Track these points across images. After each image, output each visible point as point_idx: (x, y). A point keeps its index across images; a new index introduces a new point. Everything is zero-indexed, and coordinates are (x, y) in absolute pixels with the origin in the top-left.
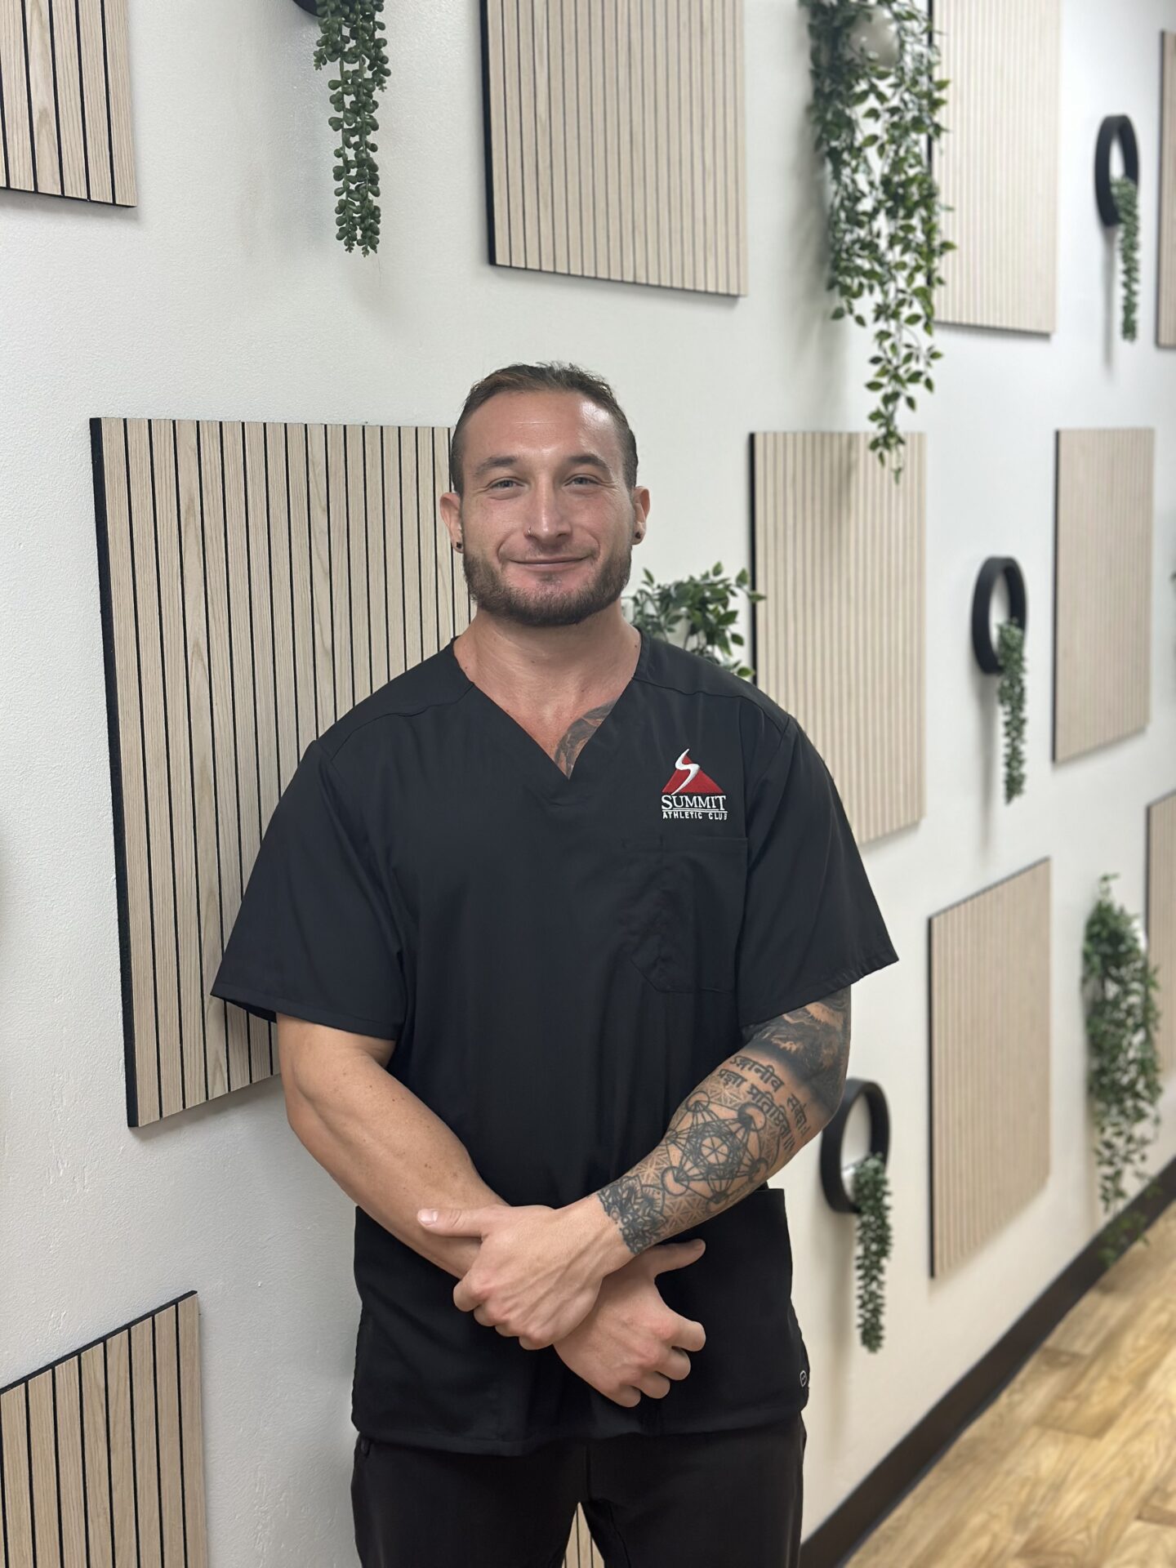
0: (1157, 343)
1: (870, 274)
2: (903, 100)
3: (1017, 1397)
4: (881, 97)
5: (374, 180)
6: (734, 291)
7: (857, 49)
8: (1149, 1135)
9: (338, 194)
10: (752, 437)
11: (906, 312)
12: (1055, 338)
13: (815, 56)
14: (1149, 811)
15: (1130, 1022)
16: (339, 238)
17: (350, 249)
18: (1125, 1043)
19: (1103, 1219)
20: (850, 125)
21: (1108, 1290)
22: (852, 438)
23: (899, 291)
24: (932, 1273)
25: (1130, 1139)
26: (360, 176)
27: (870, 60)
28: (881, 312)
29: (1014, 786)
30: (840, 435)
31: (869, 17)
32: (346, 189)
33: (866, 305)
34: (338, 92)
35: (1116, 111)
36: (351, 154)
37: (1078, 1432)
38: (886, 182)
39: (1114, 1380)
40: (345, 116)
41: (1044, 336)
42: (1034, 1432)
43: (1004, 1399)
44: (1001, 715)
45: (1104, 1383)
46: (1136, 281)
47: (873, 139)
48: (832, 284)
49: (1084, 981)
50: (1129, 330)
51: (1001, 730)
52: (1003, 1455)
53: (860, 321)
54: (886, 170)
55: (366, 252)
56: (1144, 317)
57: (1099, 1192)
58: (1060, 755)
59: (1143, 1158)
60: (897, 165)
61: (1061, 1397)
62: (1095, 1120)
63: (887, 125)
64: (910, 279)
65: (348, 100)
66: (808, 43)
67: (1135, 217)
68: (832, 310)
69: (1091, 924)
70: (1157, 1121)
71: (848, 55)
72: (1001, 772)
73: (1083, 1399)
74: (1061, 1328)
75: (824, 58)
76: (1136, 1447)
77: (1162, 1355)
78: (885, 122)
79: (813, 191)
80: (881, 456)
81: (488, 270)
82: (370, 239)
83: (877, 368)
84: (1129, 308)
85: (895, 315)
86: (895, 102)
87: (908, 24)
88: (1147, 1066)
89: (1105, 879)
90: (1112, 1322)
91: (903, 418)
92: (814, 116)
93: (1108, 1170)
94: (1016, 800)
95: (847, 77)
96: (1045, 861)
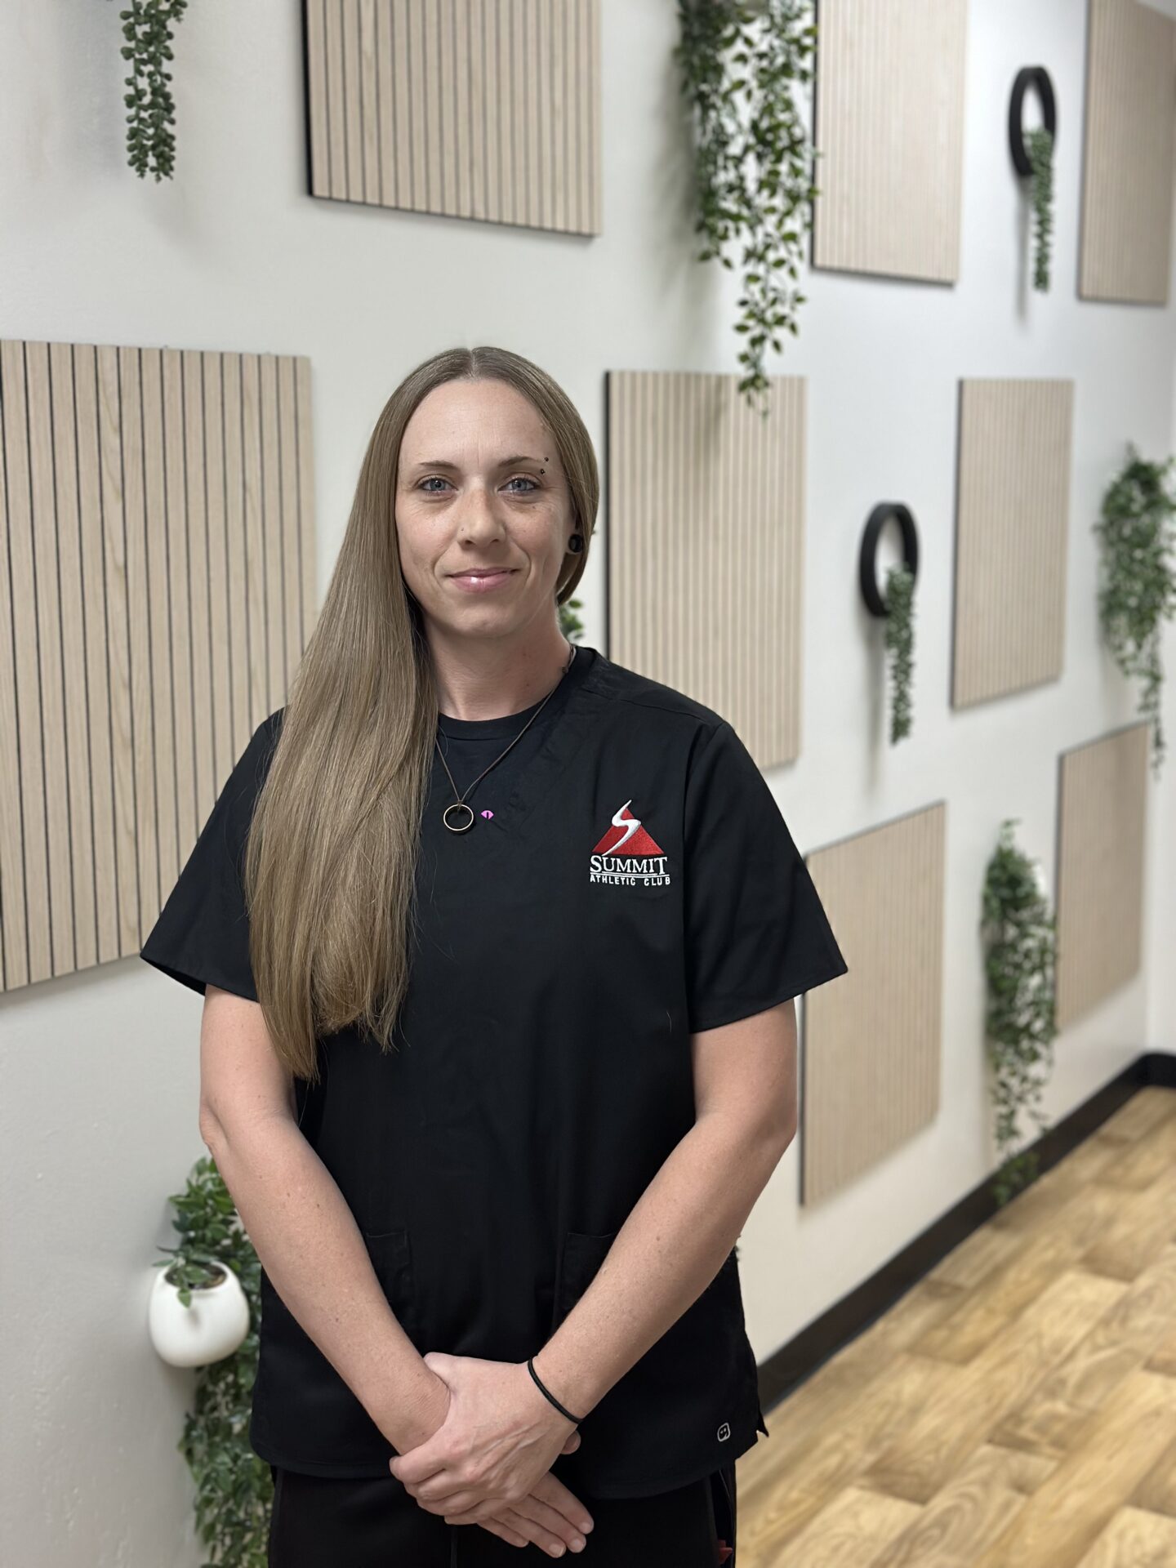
0: (1080, 296)
1: (736, 218)
2: (772, 48)
3: (893, 1325)
4: (748, 42)
5: (169, 108)
6: (585, 230)
8: (1043, 1076)
9: (130, 121)
10: (607, 377)
11: (772, 256)
12: (958, 287)
13: (683, 1)
14: (1061, 760)
15: (1027, 965)
16: (131, 164)
17: (142, 175)
18: (1020, 984)
19: (997, 1159)
20: (719, 70)
21: (1001, 1227)
22: (721, 381)
23: (768, 235)
24: (802, 1200)
25: (1024, 1079)
26: (152, 105)
28: (751, 255)
29: (900, 728)
30: (708, 377)
32: (137, 117)
33: (734, 248)
34: (130, 23)
35: (1032, 61)
36: (143, 83)
37: (947, 1359)
38: (755, 126)
39: (991, 1312)
40: (137, 45)
41: (947, 285)
42: (902, 1359)
43: (880, 1326)
44: (889, 658)
45: (980, 1314)
46: (1049, 232)
47: (741, 84)
49: (984, 923)
50: (1042, 280)
51: (888, 673)
52: (867, 1379)
53: (727, 263)
54: (756, 115)
55: (159, 179)
56: (1061, 266)
57: (993, 1130)
58: (959, 700)
60: (768, 110)
61: (933, 1327)
62: (993, 1062)
63: (755, 71)
64: (780, 223)
65: (141, 30)
67: (1047, 167)
68: (700, 252)
69: (992, 867)
70: (1050, 1063)
71: (717, 1)
72: (888, 714)
73: (956, 1329)
74: (948, 1262)
75: (693, 2)
76: (999, 1375)
77: (1043, 1288)
78: (753, 67)
79: (680, 132)
80: (749, 401)
81: (306, 200)
82: (165, 166)
83: (743, 311)
84: (1042, 259)
85: (761, 258)
86: (763, 47)
88: (1048, 1009)
89: (1008, 824)
90: (1000, 1257)
91: (769, 361)
92: (681, 60)
93: (1003, 1110)
94: (903, 743)
95: (715, 22)
96: (940, 806)
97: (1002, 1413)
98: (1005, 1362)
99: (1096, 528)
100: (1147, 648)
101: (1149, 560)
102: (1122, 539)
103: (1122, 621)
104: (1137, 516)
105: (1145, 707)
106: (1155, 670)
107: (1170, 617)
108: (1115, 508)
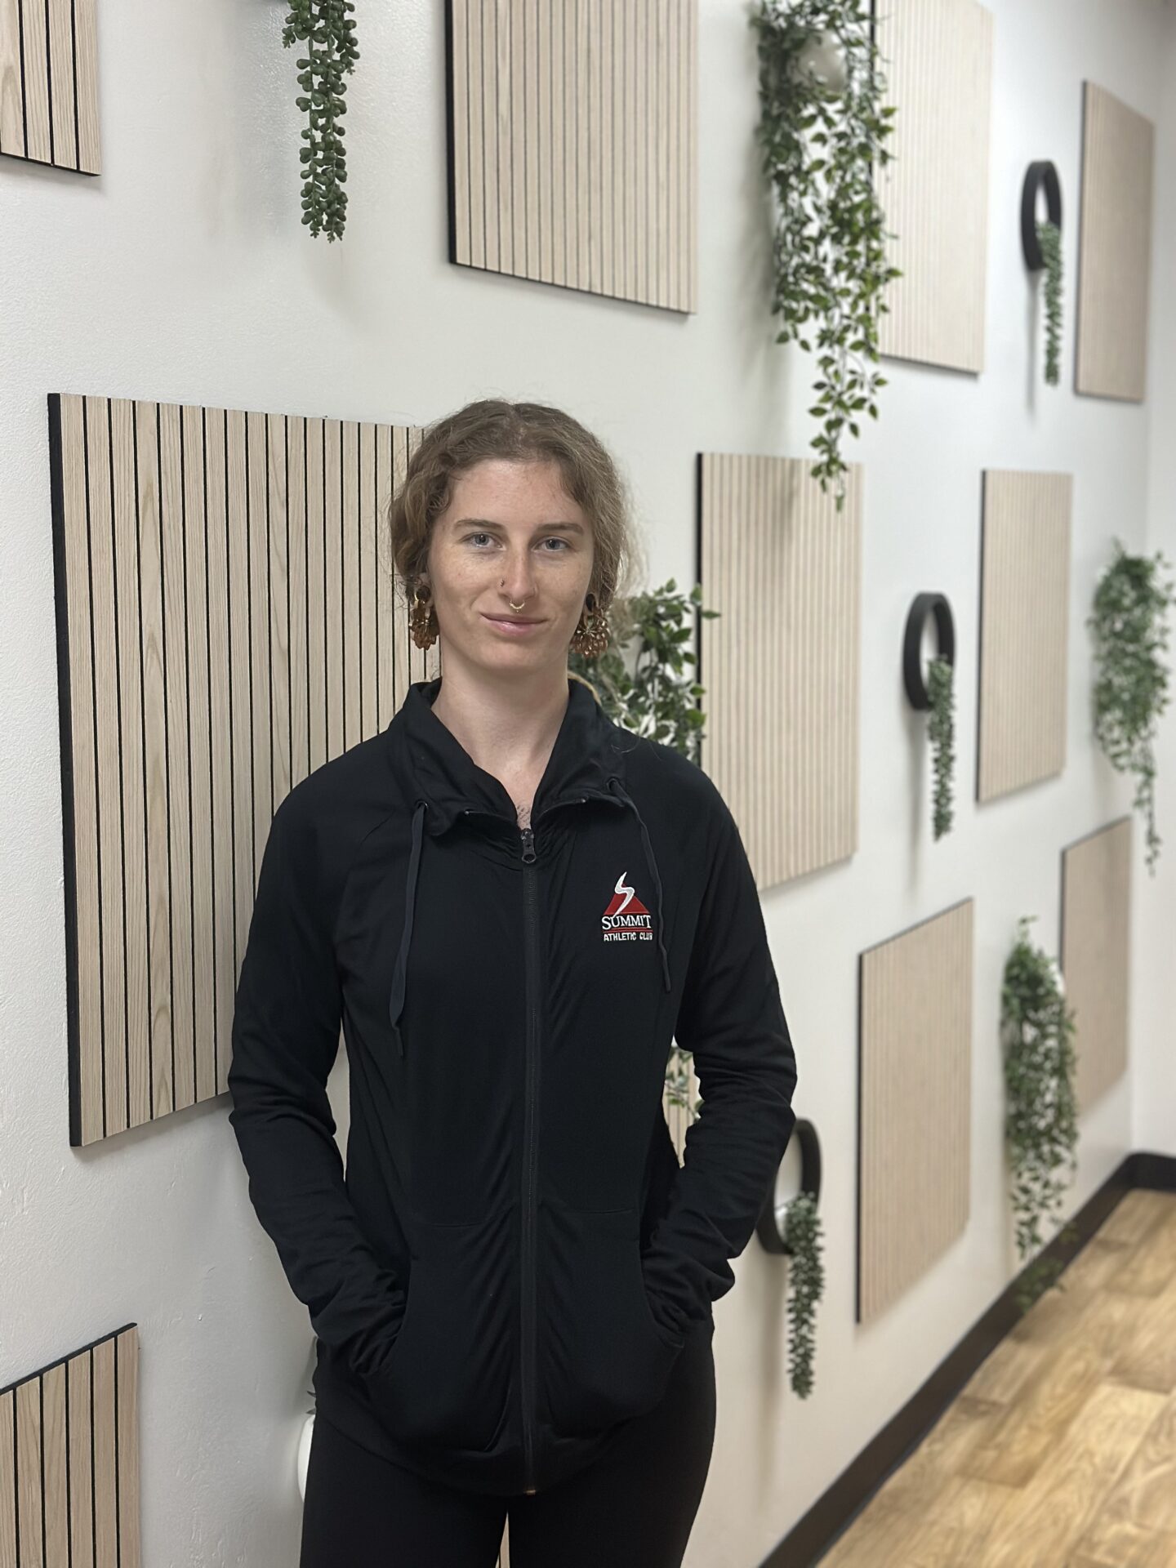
0: (1076, 391)
1: (816, 299)
2: (850, 126)
3: (937, 1447)
4: (829, 122)
5: (341, 165)
6: (684, 308)
7: (806, 72)
8: (1065, 1181)
9: (304, 177)
10: (700, 457)
11: (851, 338)
12: (982, 378)
13: (763, 79)
14: (1063, 855)
15: (1048, 1065)
16: (305, 222)
17: (315, 235)
18: (1042, 1086)
19: (1019, 1265)
20: (797, 148)
21: (1023, 1338)
22: (794, 464)
23: (843, 316)
24: (858, 1318)
25: (1046, 1185)
26: (327, 160)
27: (819, 84)
28: (825, 337)
29: (942, 823)
30: (783, 460)
31: (819, 41)
32: (313, 171)
33: (810, 329)
34: (307, 71)
35: (1041, 156)
36: (318, 135)
37: (1002, 1482)
38: (833, 206)
39: (1034, 1429)
40: (313, 97)
41: (972, 375)
42: (956, 1483)
43: (924, 1449)
44: (930, 750)
45: (1024, 1431)
46: (1059, 325)
47: (820, 164)
48: (776, 308)
49: (1003, 1024)
50: (1052, 374)
51: (929, 766)
52: (928, 1505)
53: (805, 345)
54: (832, 195)
55: (332, 238)
56: (1065, 361)
57: (1015, 1238)
58: (984, 795)
59: (1059, 1204)
60: (843, 192)
61: (981, 1445)
62: (1011, 1164)
63: (834, 151)
64: (854, 306)
65: (317, 80)
66: (757, 64)
67: (1059, 262)
68: (776, 335)
69: (1010, 966)
70: (1074, 1166)
71: (797, 79)
72: (929, 809)
73: (1003, 1448)
74: (978, 1376)
75: (773, 81)
76: (1061, 1496)
77: (1081, 1402)
78: (832, 147)
79: (761, 214)
80: (823, 483)
81: (449, 269)
82: (336, 226)
83: (820, 394)
84: (1052, 352)
85: (840, 341)
86: (842, 127)
87: (856, 50)
88: (1063, 1110)
89: (1024, 921)
90: (1029, 1370)
91: (846, 446)
92: (763, 137)
93: (1024, 1216)
94: (945, 838)
95: (795, 100)
96: (968, 901)
97: (1072, 1537)
98: (1062, 1482)
99: (1089, 622)
100: (1138, 745)
101: (1143, 655)
102: (1117, 635)
103: (1116, 714)
104: (1129, 610)
105: (1139, 803)
106: (1148, 764)
107: (1160, 711)
108: (1106, 602)
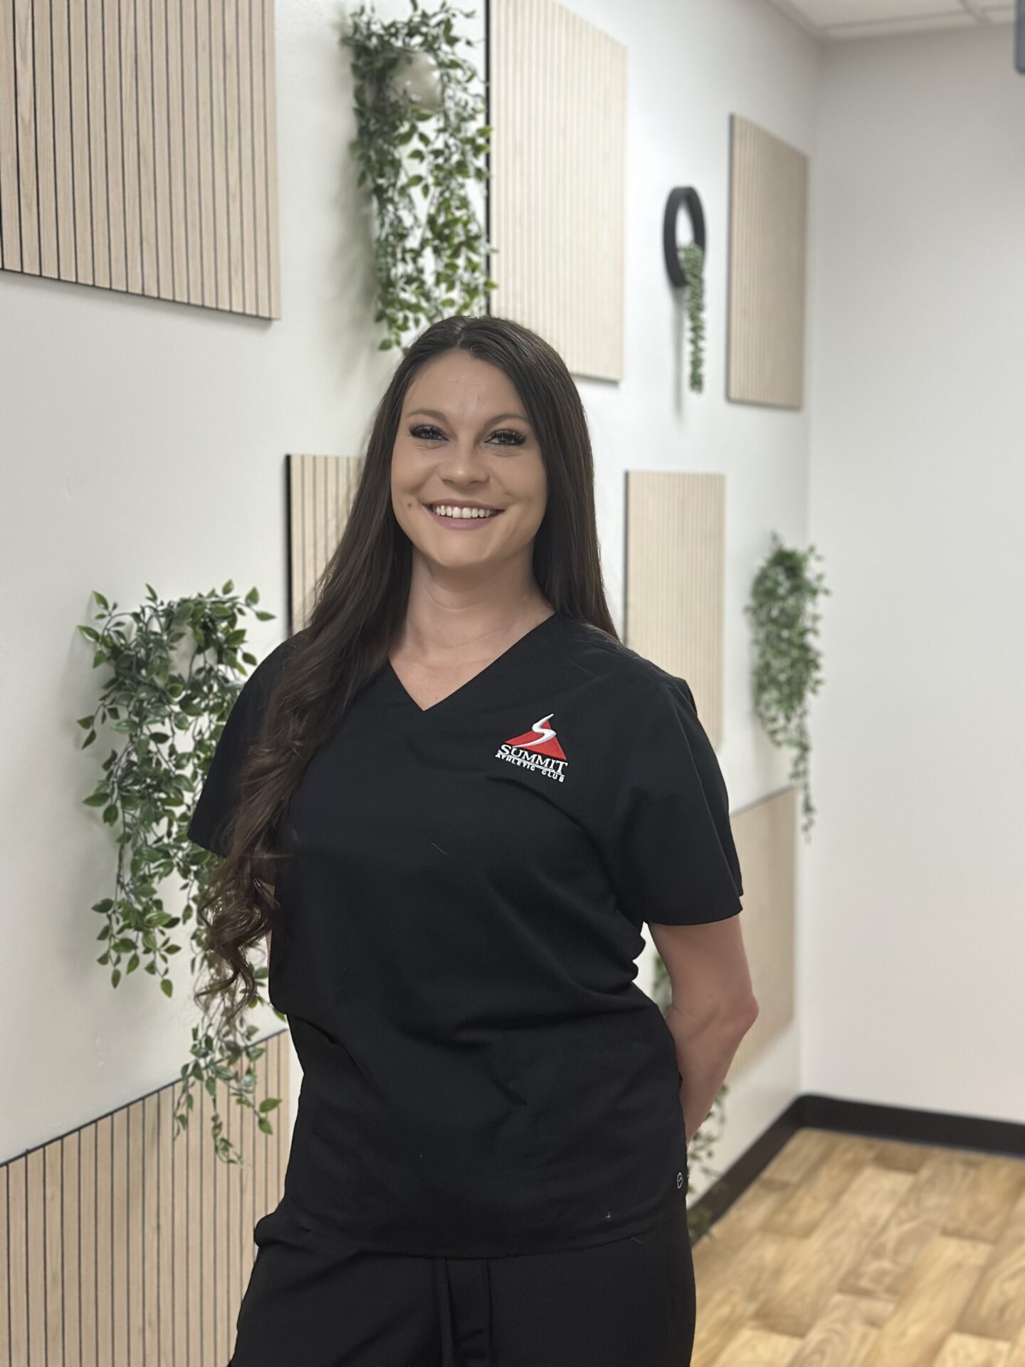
0: (729, 399)
1: (416, 308)
2: (447, 146)
4: (423, 138)
6: (264, 313)
7: (400, 91)
8: (715, 1133)
10: (288, 459)
12: (623, 386)
13: (359, 95)
20: (396, 165)
27: (412, 102)
31: (410, 61)
35: (683, 182)
38: (432, 221)
41: (613, 383)
46: (702, 338)
47: (418, 179)
48: (380, 317)
50: (696, 382)
54: (433, 211)
56: (712, 370)
59: (710, 1155)
60: (444, 205)
63: (431, 167)
66: (352, 82)
67: (701, 281)
68: (379, 342)
70: (722, 1120)
71: (393, 97)
75: (369, 97)
78: (429, 163)
79: (359, 225)
84: (696, 363)
86: (439, 144)
87: (452, 72)
92: (358, 153)
95: (391, 119)
99: (747, 609)
100: (795, 722)
101: (796, 640)
102: (773, 621)
103: (772, 695)
104: (783, 598)
105: (796, 775)
106: (803, 740)
107: (814, 691)
108: (764, 591)
